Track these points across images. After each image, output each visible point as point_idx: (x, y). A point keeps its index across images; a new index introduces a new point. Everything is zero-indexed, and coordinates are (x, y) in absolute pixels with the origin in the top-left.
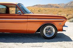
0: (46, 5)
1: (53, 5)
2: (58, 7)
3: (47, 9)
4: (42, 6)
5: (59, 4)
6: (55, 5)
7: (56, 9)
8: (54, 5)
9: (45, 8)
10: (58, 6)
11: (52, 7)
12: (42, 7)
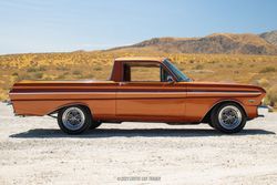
0: (201, 40)
1: (236, 37)
2: (258, 50)
3: (205, 57)
4: (179, 44)
5: (263, 36)
6: (244, 37)
7: (249, 58)
8: (240, 40)
9: (194, 57)
10: (260, 43)
11: (229, 48)
12: (182, 48)
